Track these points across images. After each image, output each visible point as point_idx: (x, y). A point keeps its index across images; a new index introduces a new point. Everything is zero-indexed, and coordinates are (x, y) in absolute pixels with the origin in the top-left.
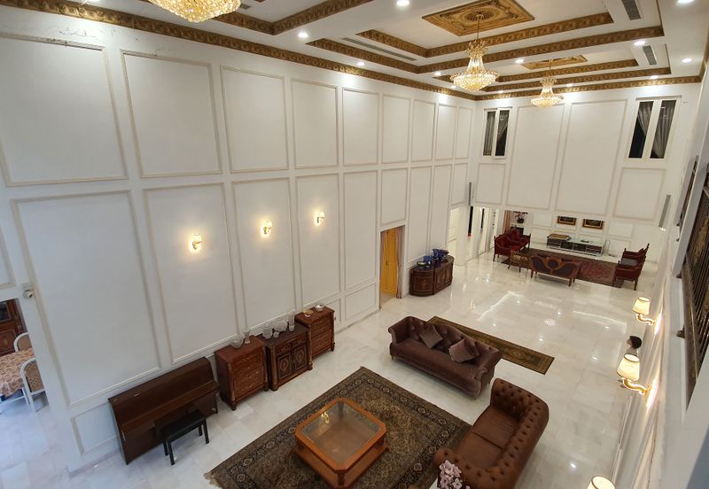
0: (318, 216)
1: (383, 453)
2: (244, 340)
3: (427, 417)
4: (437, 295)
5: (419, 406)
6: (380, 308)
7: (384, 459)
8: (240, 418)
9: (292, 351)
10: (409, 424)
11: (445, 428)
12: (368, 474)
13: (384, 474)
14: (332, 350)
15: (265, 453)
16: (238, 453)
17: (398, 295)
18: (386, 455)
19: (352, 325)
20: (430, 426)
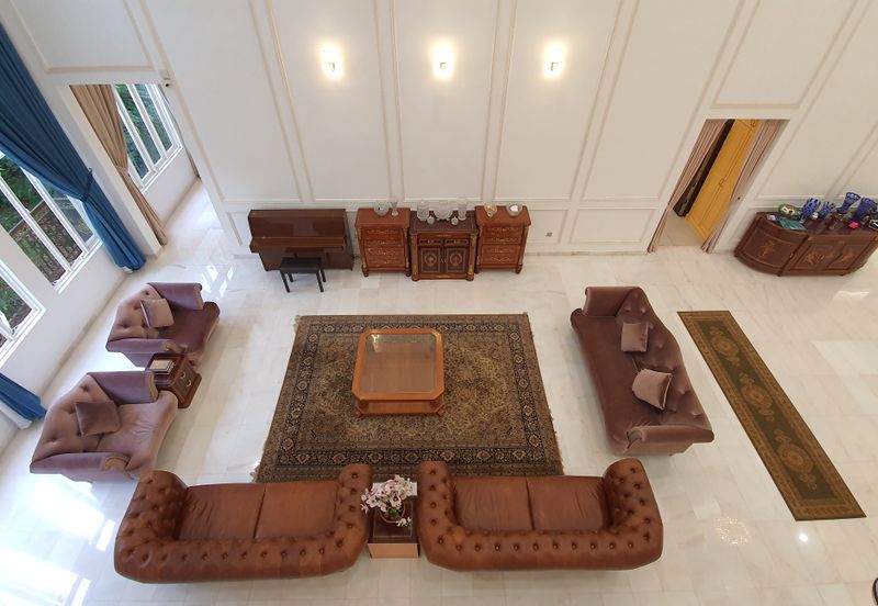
0: (554, 58)
1: (433, 415)
2: (391, 210)
3: (524, 420)
4: (781, 278)
5: (532, 403)
6: (650, 249)
7: (426, 421)
8: (363, 287)
9: (443, 249)
10: (495, 410)
11: (529, 447)
12: (398, 420)
13: (411, 433)
14: (518, 273)
15: (348, 332)
16: (330, 317)
17: (707, 246)
18: (436, 419)
19: (578, 254)
20: (514, 432)
